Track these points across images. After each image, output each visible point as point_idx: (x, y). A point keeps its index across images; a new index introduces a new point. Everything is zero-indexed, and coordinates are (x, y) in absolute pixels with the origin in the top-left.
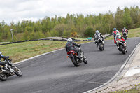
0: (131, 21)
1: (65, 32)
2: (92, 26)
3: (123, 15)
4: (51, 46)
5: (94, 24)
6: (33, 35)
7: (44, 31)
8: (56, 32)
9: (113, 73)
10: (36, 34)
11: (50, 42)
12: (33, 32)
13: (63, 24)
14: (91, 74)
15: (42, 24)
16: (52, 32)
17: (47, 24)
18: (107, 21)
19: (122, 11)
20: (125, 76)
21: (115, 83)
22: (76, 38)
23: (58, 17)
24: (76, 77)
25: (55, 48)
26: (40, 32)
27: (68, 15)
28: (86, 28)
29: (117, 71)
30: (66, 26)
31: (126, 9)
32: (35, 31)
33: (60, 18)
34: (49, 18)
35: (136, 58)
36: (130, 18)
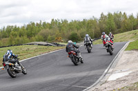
0: (114, 26)
1: (49, 37)
2: (76, 31)
3: (107, 20)
4: (35, 51)
5: (78, 29)
6: (18, 40)
7: (29, 36)
8: (41, 37)
9: (96, 77)
10: (20, 39)
11: (35, 47)
12: (18, 38)
13: (48, 29)
14: (76, 78)
15: (27, 29)
16: (37, 37)
17: (32, 29)
18: (91, 27)
19: (106, 17)
20: (109, 80)
21: (98, 86)
22: (60, 43)
23: (42, 22)
24: (60, 81)
25: (40, 52)
26: (25, 37)
27: (53, 20)
28: (71, 33)
29: (101, 75)
30: (51, 31)
31: (109, 14)
32: (20, 36)
33: (44, 23)
34: (33, 24)
35: (119, 63)
36: (114, 23)
